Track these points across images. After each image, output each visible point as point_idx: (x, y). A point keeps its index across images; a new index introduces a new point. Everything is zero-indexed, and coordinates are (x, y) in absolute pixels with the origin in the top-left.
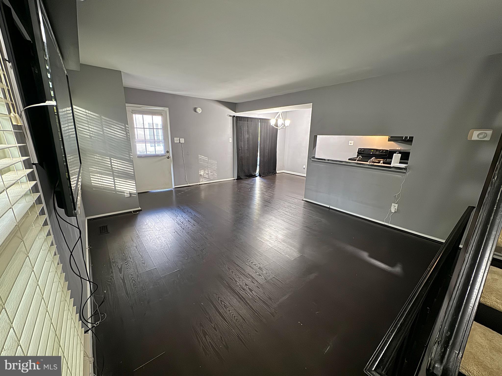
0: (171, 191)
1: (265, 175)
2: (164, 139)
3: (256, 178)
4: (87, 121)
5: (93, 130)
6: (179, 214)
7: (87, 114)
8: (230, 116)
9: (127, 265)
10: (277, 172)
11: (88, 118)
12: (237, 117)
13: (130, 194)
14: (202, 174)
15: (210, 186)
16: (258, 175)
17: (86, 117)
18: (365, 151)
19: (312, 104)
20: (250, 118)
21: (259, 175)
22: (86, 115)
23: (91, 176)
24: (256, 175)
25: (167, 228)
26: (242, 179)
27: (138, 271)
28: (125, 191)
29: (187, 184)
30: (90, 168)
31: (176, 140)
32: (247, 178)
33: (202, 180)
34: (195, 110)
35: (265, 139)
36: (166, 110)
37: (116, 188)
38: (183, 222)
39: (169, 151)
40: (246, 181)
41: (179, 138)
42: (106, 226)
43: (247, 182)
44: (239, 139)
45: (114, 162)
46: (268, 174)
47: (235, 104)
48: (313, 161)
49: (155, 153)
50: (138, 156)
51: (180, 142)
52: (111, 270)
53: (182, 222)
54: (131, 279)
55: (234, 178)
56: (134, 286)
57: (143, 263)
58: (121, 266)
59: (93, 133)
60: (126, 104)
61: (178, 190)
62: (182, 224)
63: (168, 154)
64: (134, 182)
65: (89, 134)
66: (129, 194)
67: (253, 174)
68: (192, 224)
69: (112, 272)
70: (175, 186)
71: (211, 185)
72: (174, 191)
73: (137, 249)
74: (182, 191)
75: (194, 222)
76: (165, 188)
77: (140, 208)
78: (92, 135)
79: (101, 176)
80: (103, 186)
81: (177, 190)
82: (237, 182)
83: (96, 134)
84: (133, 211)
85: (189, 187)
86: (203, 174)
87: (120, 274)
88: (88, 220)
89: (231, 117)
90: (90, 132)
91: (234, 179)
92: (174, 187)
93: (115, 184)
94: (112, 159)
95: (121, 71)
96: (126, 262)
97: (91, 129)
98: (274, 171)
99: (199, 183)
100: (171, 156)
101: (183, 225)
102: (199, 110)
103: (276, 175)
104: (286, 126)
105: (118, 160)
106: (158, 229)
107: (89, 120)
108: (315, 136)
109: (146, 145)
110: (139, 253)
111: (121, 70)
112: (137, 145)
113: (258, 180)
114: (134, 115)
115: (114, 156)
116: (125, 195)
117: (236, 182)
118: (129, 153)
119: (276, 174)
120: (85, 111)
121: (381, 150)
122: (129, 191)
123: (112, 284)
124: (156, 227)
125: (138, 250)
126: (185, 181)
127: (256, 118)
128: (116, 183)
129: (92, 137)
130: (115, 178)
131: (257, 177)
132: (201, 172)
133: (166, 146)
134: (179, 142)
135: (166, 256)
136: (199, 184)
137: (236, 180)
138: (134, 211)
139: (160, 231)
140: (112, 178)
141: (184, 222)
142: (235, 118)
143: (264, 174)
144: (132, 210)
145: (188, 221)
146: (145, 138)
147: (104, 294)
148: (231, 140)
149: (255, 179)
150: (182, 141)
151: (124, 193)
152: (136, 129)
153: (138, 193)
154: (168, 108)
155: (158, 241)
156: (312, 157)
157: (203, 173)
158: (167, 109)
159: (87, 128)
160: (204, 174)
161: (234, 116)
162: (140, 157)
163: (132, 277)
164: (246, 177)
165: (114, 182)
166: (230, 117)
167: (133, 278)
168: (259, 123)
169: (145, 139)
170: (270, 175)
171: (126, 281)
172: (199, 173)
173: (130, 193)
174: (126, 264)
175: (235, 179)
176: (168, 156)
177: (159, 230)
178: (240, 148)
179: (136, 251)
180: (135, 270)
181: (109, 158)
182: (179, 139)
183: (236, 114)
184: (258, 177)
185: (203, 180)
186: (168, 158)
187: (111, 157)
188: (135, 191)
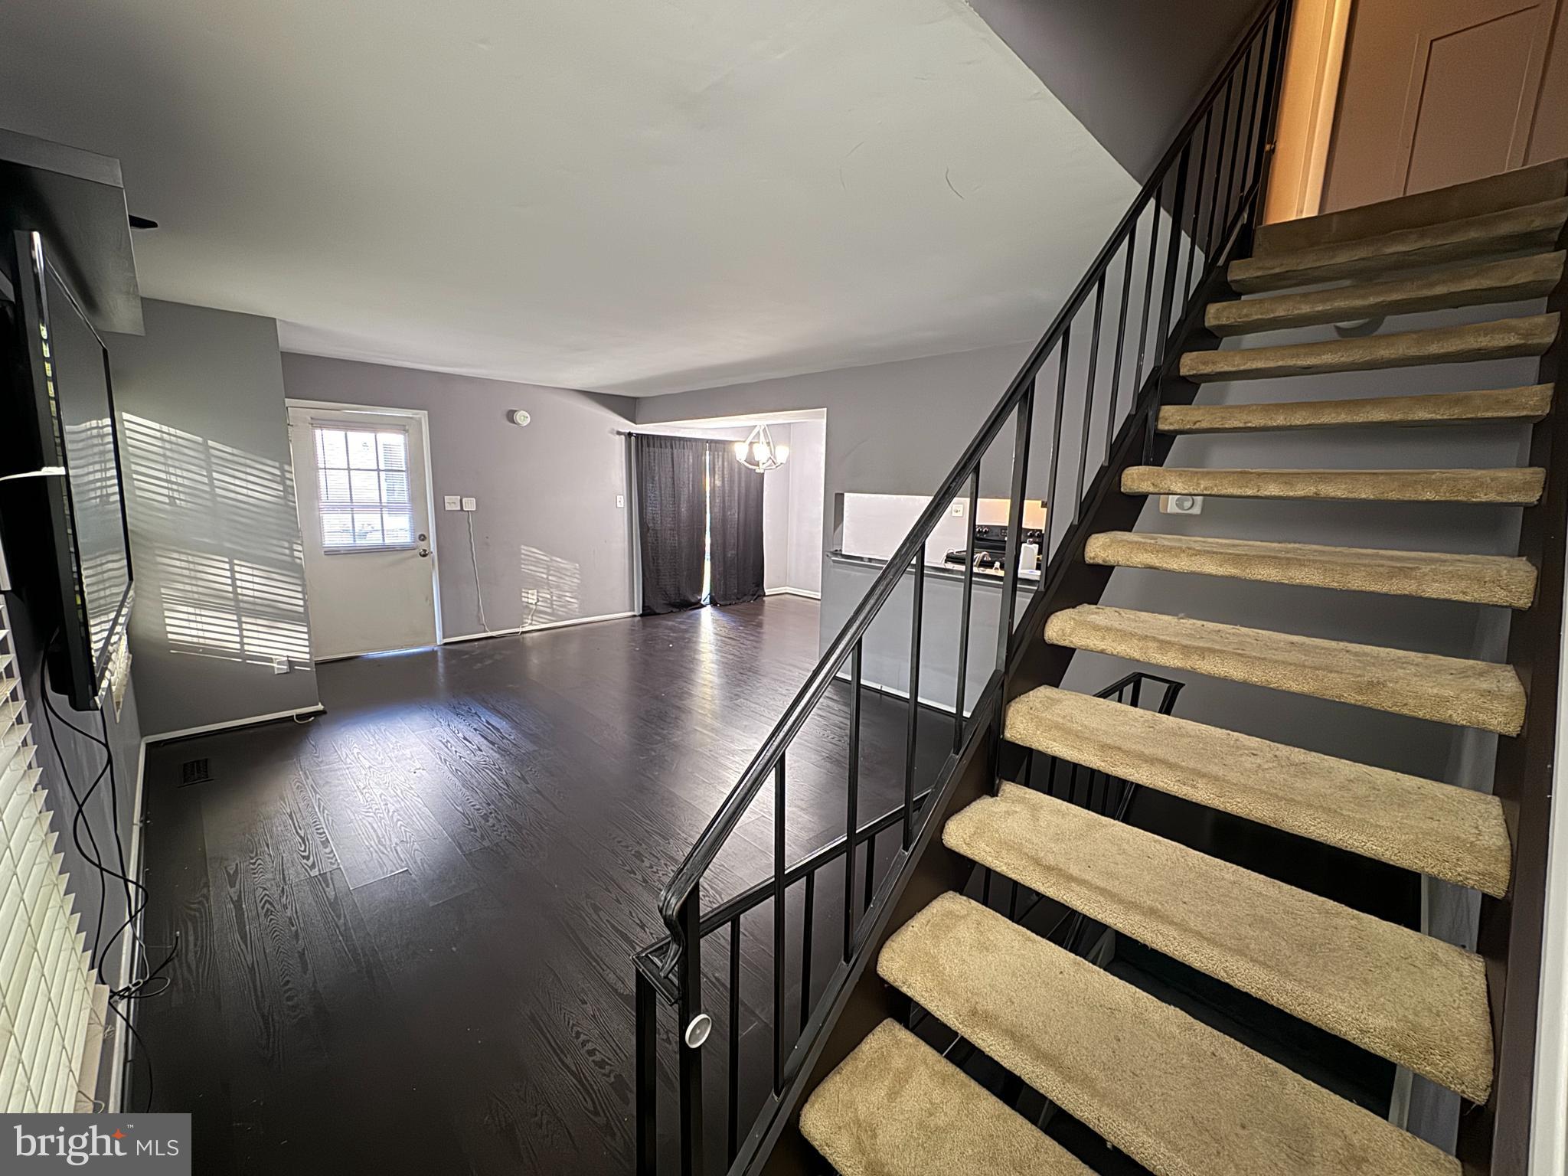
0: (433, 653)
1: (728, 603)
2: (412, 499)
3: (703, 610)
4: (164, 455)
5: (180, 480)
6: (441, 720)
7: (165, 435)
8: (619, 433)
9: (254, 864)
10: (767, 592)
11: (167, 446)
12: (640, 437)
13: (291, 664)
14: (530, 601)
15: (556, 638)
16: (708, 600)
17: (159, 443)
18: (990, 534)
19: (825, 409)
20: (680, 439)
21: (711, 603)
22: (161, 439)
23: (167, 613)
24: (702, 602)
25: (394, 760)
26: (659, 614)
27: (284, 879)
28: (273, 657)
29: (485, 631)
30: (163, 590)
31: (451, 503)
32: (674, 610)
33: (532, 620)
34: (510, 416)
35: (727, 498)
36: (420, 418)
37: (246, 647)
38: (448, 741)
39: (427, 536)
40: (669, 621)
41: (459, 497)
42: (206, 760)
43: (670, 623)
44: (646, 499)
45: (243, 570)
46: (738, 599)
47: (635, 400)
48: (834, 561)
49: (381, 542)
50: (326, 549)
51: (462, 509)
52: (204, 880)
53: (444, 741)
54: (262, 899)
55: (634, 610)
56: (266, 915)
57: (304, 857)
58: (237, 868)
59: (181, 489)
60: (286, 400)
61: (452, 650)
62: (443, 747)
63: (423, 545)
64: (305, 629)
65: (165, 492)
66: (286, 663)
67: (693, 600)
68: (475, 747)
69: (207, 885)
70: (444, 638)
71: (562, 632)
72: (439, 654)
73: (293, 821)
74: (466, 653)
75: (483, 739)
76: (412, 646)
77: (320, 707)
78: (176, 495)
79: (198, 611)
80: (202, 641)
81: (450, 650)
82: (641, 623)
83: (187, 490)
84: (297, 716)
85: (490, 641)
86: (534, 602)
87: (231, 887)
88: (148, 745)
89: (623, 437)
90: (170, 486)
91: (635, 616)
92: (440, 640)
93: (242, 636)
94: (236, 562)
95: (275, 319)
96: (253, 855)
97: (173, 479)
98: (756, 589)
99: (520, 630)
100: (432, 550)
101: (446, 750)
102: (523, 418)
103: (764, 601)
104: (779, 462)
105: (254, 566)
106: (367, 764)
107: (168, 453)
108: (836, 494)
109: (353, 519)
110: (297, 832)
111: (273, 316)
112: (325, 517)
113: (707, 616)
114: (318, 432)
115: (241, 552)
116: (273, 667)
117: (639, 621)
118: (291, 543)
119: (765, 599)
120: (158, 428)
121: (1030, 530)
122: (288, 657)
123: (201, 913)
124: (362, 759)
125: (294, 824)
126: (479, 620)
127: (696, 440)
128: (245, 633)
129: (178, 502)
130: (244, 619)
131: (703, 606)
132: (530, 596)
133: (418, 519)
134: (459, 508)
135: (378, 836)
136: (523, 633)
137: (639, 618)
138: (299, 717)
139: (372, 770)
140: (235, 618)
141: (452, 742)
142: (633, 438)
143: (725, 599)
144: (293, 712)
145: (465, 739)
146: (351, 497)
147: (174, 942)
148: (622, 502)
149: (696, 614)
150: (470, 504)
151: (271, 660)
152: (321, 473)
153: (318, 664)
154: (426, 412)
155: (361, 797)
156: (832, 550)
157: (535, 597)
158: (423, 416)
159: (163, 476)
160: (538, 601)
161: (630, 434)
162: (333, 553)
163: (266, 895)
164: (671, 609)
165: (241, 629)
166: (618, 436)
167: (266, 898)
168: (708, 452)
169: (351, 499)
170: (744, 602)
171: (244, 906)
172: (523, 599)
173: (289, 661)
174: (253, 861)
175: (636, 613)
176: (425, 550)
177: (370, 767)
178: (650, 525)
179: (289, 827)
180: (278, 876)
181: (227, 560)
182: (461, 501)
183: (636, 429)
184: (709, 606)
185: (534, 618)
186: (424, 556)
187: (232, 556)
188: (307, 656)
